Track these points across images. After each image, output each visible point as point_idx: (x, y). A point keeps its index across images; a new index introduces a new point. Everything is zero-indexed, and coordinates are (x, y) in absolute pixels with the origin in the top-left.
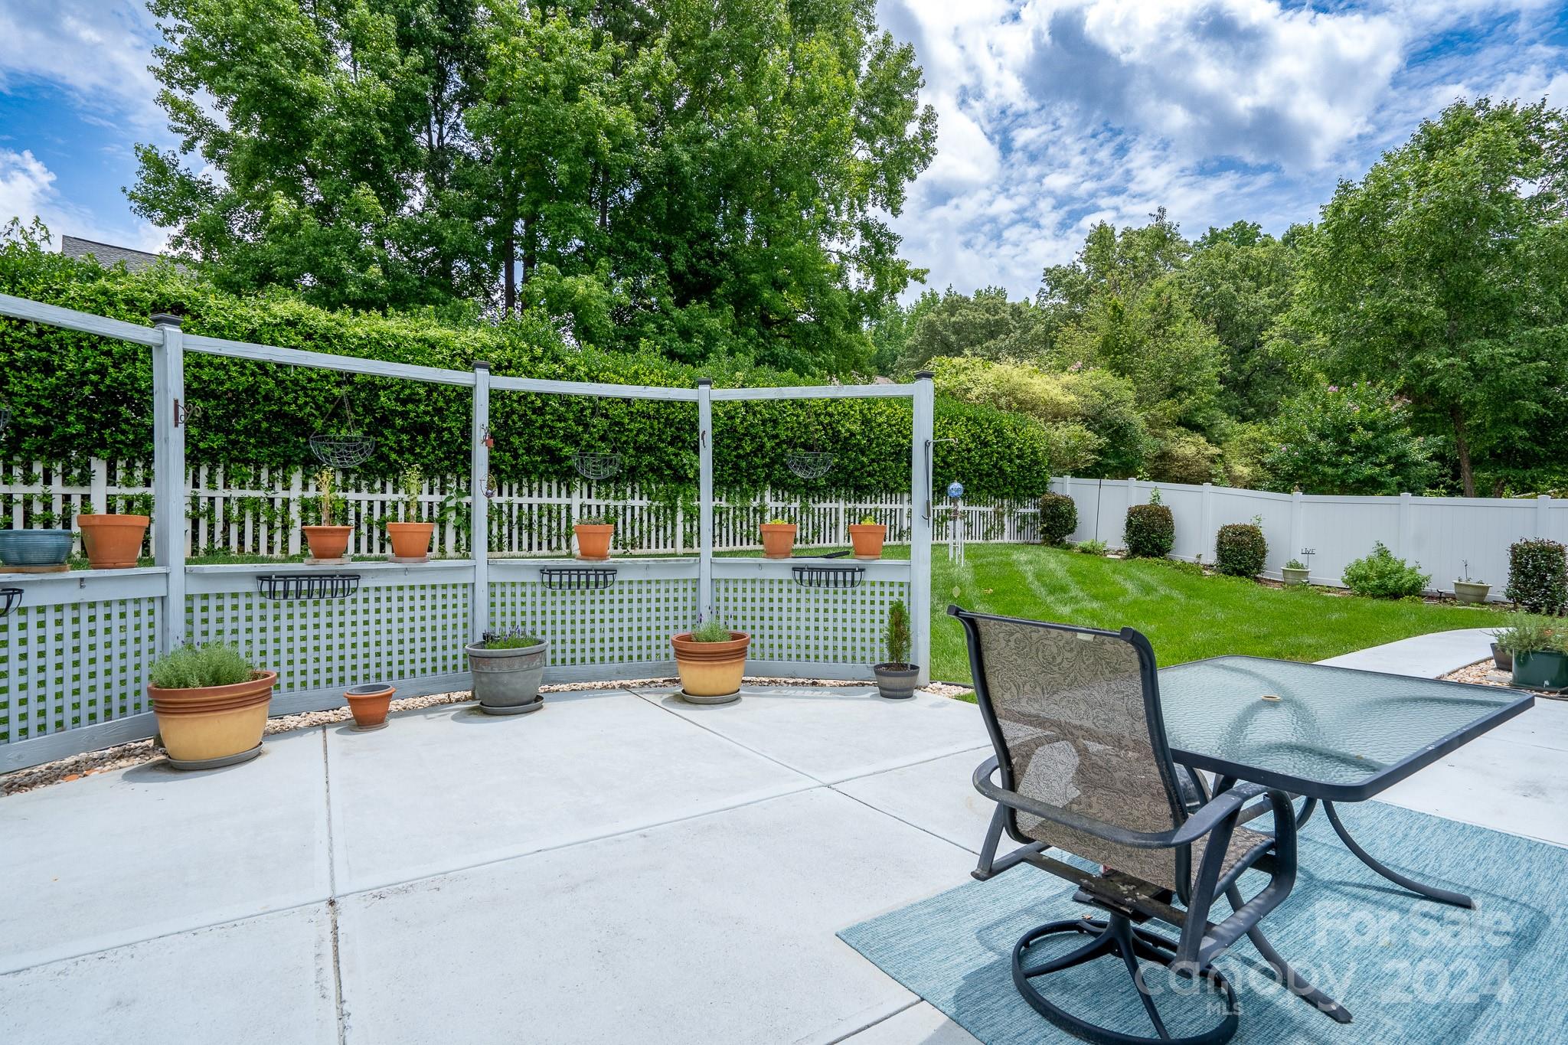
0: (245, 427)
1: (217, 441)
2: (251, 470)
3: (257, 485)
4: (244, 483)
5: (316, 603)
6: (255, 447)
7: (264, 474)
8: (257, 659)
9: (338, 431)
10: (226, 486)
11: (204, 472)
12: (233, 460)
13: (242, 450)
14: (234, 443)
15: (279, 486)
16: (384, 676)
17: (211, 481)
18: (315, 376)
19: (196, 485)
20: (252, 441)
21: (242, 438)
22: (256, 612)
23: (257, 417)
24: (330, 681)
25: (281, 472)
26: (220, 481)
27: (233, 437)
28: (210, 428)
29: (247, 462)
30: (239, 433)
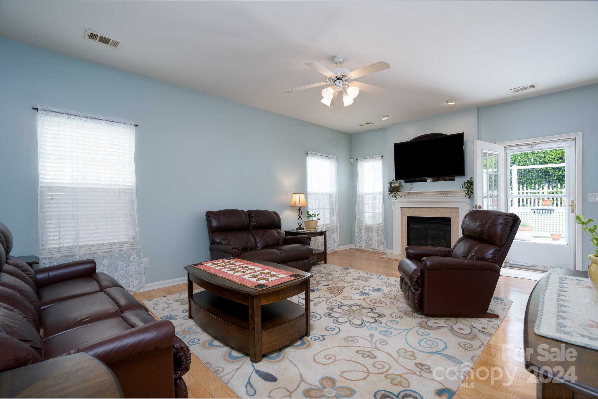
0: (531, 175)
1: (524, 179)
2: (533, 185)
3: (535, 189)
4: (531, 188)
5: (547, 215)
6: (534, 180)
7: (537, 186)
8: (534, 225)
9: (558, 173)
10: (527, 189)
11: (521, 186)
12: (528, 183)
13: (531, 180)
14: (528, 179)
15: (541, 189)
16: (561, 232)
17: (523, 189)
18: (550, 159)
19: (519, 190)
20: (533, 178)
21: (530, 178)
22: (531, 216)
23: (534, 172)
24: (547, 231)
25: (541, 185)
26: (525, 188)
27: (528, 178)
28: (522, 176)
29: (532, 183)
30: (530, 177)
